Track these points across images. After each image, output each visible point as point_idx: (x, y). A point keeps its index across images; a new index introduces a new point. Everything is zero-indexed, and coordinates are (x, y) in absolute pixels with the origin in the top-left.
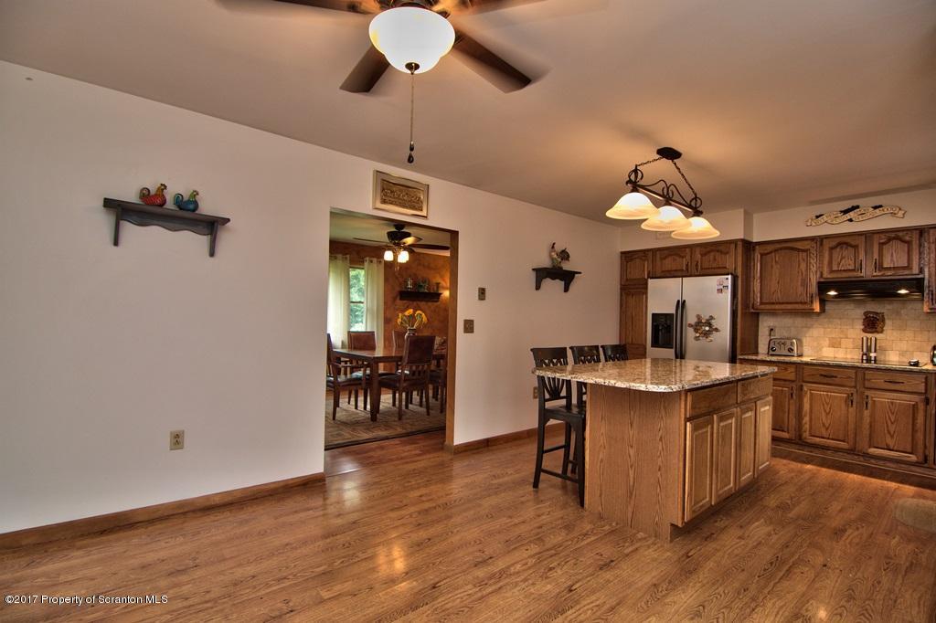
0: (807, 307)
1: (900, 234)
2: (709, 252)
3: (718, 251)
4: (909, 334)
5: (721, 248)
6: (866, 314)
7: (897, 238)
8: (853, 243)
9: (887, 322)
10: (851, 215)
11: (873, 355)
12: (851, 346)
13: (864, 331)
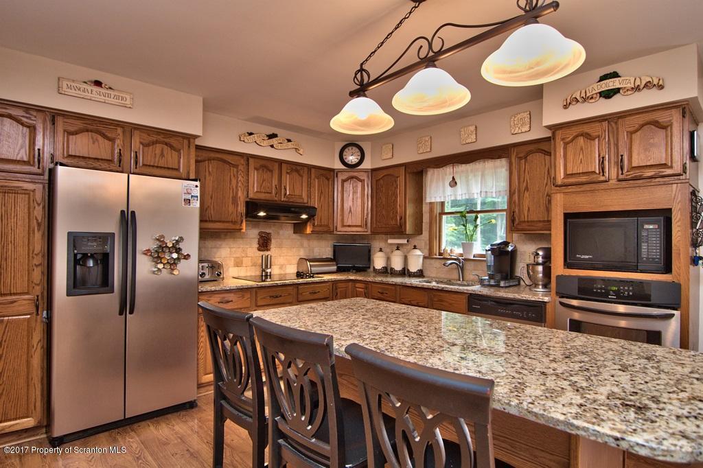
0: (238, 227)
1: (298, 168)
2: (154, 143)
3: (166, 144)
4: (284, 250)
5: (172, 141)
6: (260, 234)
7: (297, 171)
8: (271, 168)
9: (273, 241)
10: (274, 141)
11: (269, 271)
12: (250, 264)
13: (259, 250)
